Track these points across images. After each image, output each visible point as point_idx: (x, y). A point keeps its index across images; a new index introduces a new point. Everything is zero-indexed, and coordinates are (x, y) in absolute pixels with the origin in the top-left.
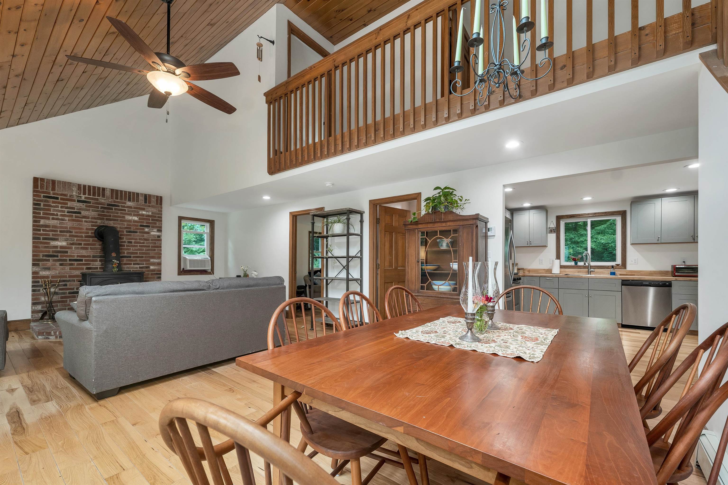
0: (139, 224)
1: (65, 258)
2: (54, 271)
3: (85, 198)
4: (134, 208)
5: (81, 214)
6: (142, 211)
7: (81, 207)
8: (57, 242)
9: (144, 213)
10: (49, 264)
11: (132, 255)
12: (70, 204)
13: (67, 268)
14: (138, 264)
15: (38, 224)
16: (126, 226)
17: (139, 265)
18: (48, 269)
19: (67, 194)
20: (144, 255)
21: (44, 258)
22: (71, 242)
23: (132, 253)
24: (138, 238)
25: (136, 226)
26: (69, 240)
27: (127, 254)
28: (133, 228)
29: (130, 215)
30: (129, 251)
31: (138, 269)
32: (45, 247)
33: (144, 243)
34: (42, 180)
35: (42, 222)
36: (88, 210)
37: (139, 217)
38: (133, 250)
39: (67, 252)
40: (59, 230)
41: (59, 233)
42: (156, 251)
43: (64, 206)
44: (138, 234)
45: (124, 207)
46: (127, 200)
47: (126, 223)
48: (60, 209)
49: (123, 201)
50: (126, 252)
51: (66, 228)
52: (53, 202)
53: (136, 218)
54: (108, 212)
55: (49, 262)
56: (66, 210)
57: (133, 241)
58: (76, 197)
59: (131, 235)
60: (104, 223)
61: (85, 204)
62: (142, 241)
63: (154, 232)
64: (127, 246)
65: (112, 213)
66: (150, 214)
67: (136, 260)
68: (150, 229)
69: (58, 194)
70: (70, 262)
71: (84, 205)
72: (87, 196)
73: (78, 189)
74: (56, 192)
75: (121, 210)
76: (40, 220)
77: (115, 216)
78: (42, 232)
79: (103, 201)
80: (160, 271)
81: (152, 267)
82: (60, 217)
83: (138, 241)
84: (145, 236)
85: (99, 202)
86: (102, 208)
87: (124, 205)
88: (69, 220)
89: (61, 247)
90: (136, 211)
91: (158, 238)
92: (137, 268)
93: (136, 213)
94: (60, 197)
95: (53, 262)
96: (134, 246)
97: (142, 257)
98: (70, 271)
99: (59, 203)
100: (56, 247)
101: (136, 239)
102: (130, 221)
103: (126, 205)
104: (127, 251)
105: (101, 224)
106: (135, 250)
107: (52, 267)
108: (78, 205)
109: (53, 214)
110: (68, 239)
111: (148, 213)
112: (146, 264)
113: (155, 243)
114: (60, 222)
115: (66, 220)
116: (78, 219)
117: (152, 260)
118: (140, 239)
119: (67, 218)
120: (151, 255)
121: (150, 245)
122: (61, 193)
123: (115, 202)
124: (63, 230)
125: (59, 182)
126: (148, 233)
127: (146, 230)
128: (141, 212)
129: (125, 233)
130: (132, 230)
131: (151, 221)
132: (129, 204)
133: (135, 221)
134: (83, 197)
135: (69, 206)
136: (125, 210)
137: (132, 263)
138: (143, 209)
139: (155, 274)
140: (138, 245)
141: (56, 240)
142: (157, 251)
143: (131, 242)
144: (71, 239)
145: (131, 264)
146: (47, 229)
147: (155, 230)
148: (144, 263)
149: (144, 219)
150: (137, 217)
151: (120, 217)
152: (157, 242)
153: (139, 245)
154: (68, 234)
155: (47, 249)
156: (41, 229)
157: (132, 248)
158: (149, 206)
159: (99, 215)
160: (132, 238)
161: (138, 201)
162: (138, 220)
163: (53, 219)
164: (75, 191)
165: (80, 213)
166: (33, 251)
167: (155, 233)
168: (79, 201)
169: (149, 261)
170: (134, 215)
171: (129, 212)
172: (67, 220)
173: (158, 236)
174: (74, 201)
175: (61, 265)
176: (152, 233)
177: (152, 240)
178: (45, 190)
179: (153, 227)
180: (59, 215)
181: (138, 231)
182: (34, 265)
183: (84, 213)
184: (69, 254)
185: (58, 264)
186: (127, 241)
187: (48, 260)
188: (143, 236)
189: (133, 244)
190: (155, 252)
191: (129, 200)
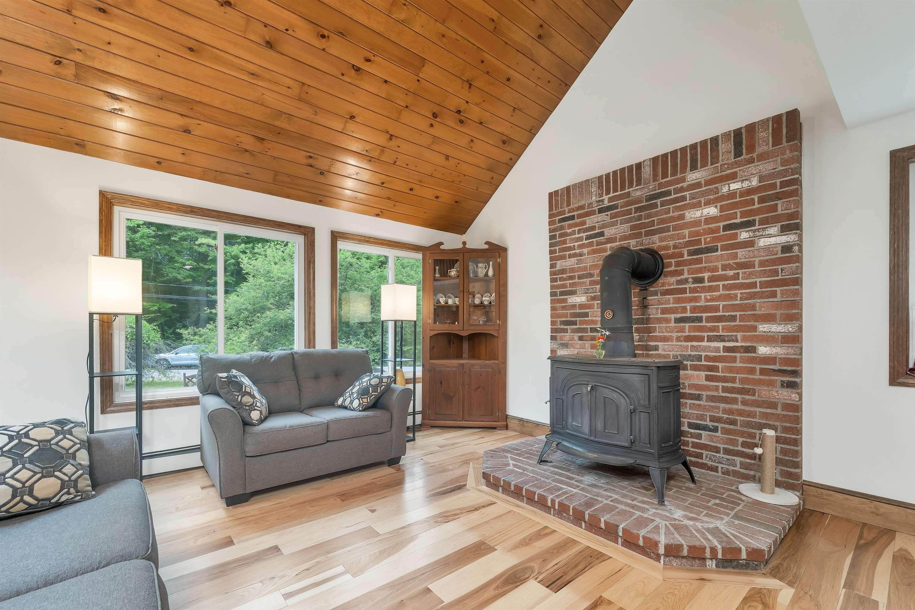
0: (721, 224)
1: (584, 326)
2: (572, 349)
3: (611, 200)
4: (708, 182)
5: (604, 236)
6: (729, 184)
7: (604, 221)
8: (575, 298)
9: (734, 186)
10: (567, 336)
11: (704, 315)
12: (590, 221)
13: (588, 344)
14: (721, 339)
15: (554, 269)
16: (687, 239)
17: (724, 341)
18: (565, 345)
19: (585, 204)
20: (738, 314)
21: (562, 327)
22: (592, 295)
23: (705, 309)
24: (719, 264)
25: (712, 231)
26: (590, 291)
27: (692, 312)
28: (705, 239)
29: (698, 205)
30: (698, 304)
31: (722, 354)
32: (563, 308)
33: (736, 277)
34: (556, 192)
35: (559, 265)
36: (613, 224)
37: (719, 205)
38: (707, 300)
39: (586, 315)
40: (576, 274)
41: (576, 280)
42: (779, 298)
43: (582, 229)
44: (719, 253)
45: (682, 190)
46: (688, 169)
47: (686, 232)
48: (577, 236)
49: (679, 176)
50: (688, 308)
51: (585, 268)
52: (570, 226)
53: (712, 211)
54: (648, 216)
55: (567, 334)
56: (584, 235)
57: (706, 275)
58: (596, 205)
59: (699, 261)
60: (642, 244)
61: (609, 213)
62: (731, 273)
63: (770, 236)
64: (693, 290)
65: (656, 214)
66: (755, 182)
67: (715, 329)
68: (754, 231)
69: (573, 210)
70: (592, 334)
71: (607, 215)
72: (612, 195)
73: (599, 188)
74: (572, 206)
75: (676, 200)
76: (556, 263)
77: (662, 221)
78: (559, 283)
79: (638, 193)
80: (798, 362)
81: (763, 350)
82: (578, 251)
83: (721, 272)
84: (739, 255)
85: (631, 198)
86: (637, 210)
87: (681, 185)
88: (589, 253)
89: (581, 306)
90: (711, 190)
91: (782, 252)
92: (717, 350)
93: (712, 197)
94: (575, 213)
95: (571, 334)
96: (711, 289)
97: (733, 318)
98: (591, 350)
99: (576, 225)
100: (574, 306)
101: (715, 269)
102: (696, 223)
103: (685, 185)
104: (692, 304)
105: (636, 247)
106: (713, 299)
107: (570, 342)
108: (600, 219)
109: (570, 249)
110: (588, 289)
111: (746, 184)
112: (744, 339)
113: (776, 272)
114: (577, 259)
115: (585, 255)
116: (601, 246)
117: (763, 328)
118: (725, 267)
119: (585, 251)
120: (760, 310)
121: (758, 280)
122: (576, 205)
123: (660, 186)
124: (581, 273)
125: (575, 185)
126: (749, 244)
127: (744, 235)
128: (725, 190)
129: (686, 257)
130: (703, 246)
131: (757, 206)
132: (693, 177)
133: (709, 220)
134: (606, 199)
135: (587, 226)
136: (684, 198)
137: (706, 334)
138: (733, 177)
139: (774, 370)
140: (721, 283)
141: (573, 293)
142: (782, 297)
143: (701, 280)
144: (592, 288)
145: (701, 339)
146: (564, 276)
147: (774, 230)
148: (739, 335)
149: (735, 205)
150: (716, 207)
151: (673, 219)
152: (780, 267)
153: (723, 285)
154: (588, 280)
155: (565, 311)
156: (558, 276)
157: (705, 296)
158: (751, 161)
159: (632, 228)
160: (705, 267)
161: (715, 159)
162: (719, 214)
163: (570, 256)
164: (594, 193)
165: (602, 234)
166: (552, 316)
167: (773, 240)
168: (601, 211)
169: (755, 328)
170: (708, 203)
171: (694, 198)
172: (587, 254)
173: (783, 247)
174: (592, 213)
175: (581, 338)
176: (763, 242)
177: (762, 264)
178: (560, 210)
179: (765, 222)
180: (576, 247)
181: (719, 244)
182: (553, 338)
183: (609, 232)
184: (590, 318)
185: (576, 336)
186: (692, 278)
187: (565, 331)
188: (735, 256)
189: (707, 284)
190: (775, 300)
191: (694, 168)
